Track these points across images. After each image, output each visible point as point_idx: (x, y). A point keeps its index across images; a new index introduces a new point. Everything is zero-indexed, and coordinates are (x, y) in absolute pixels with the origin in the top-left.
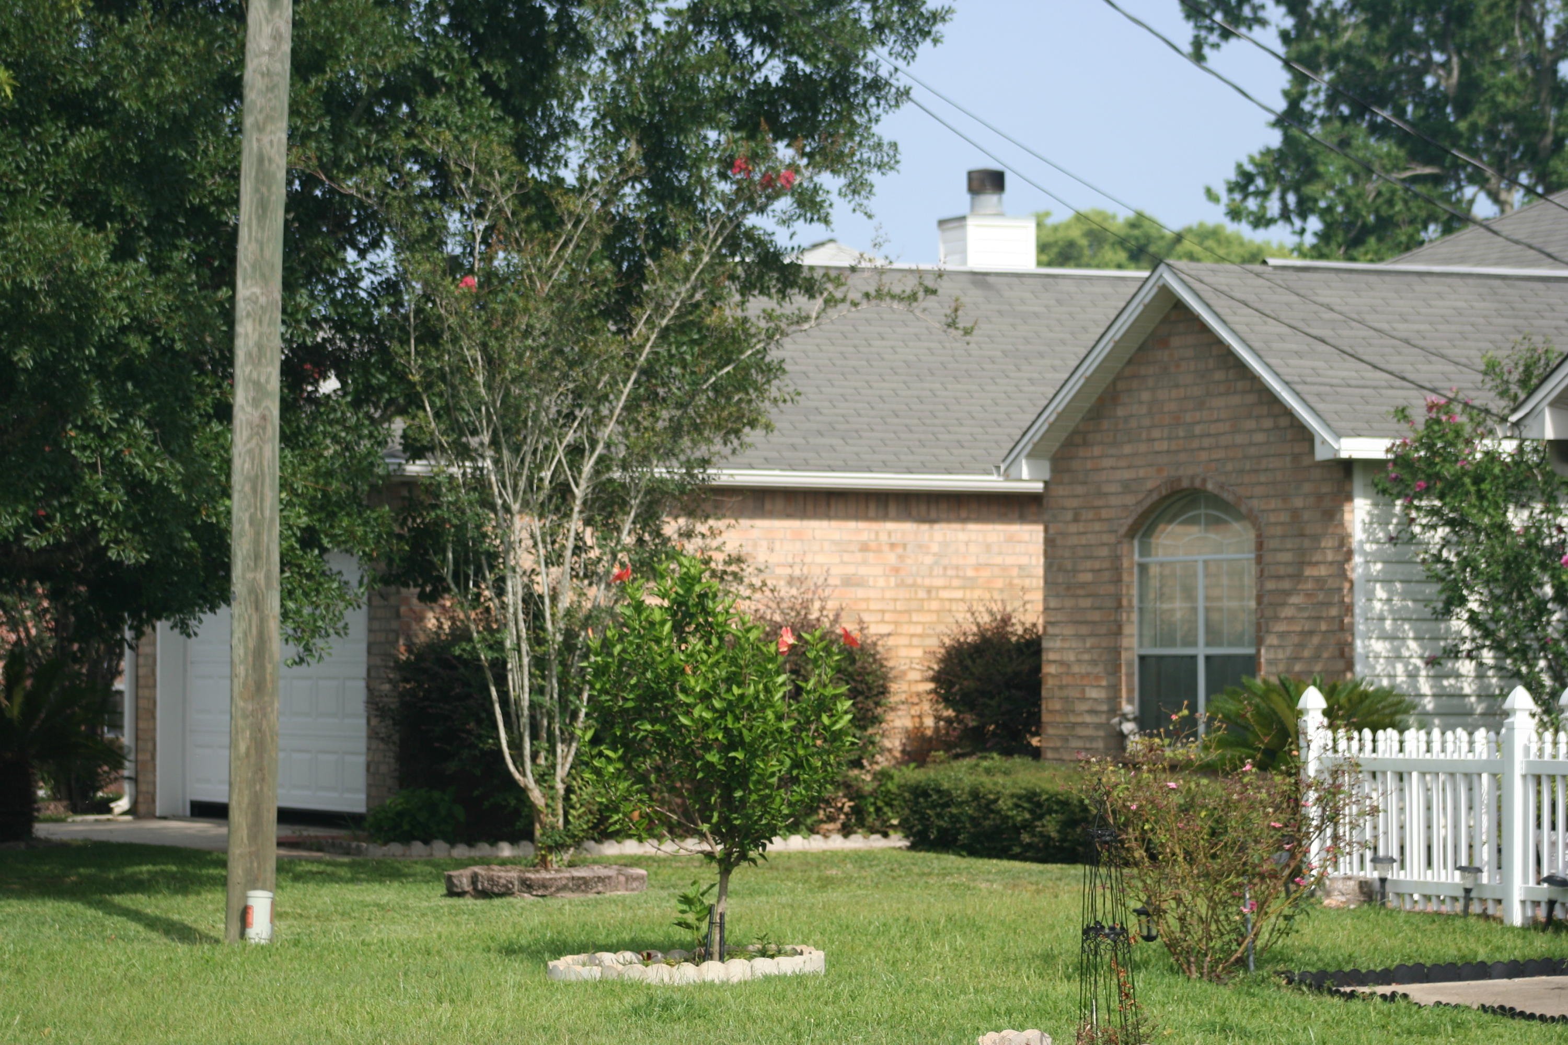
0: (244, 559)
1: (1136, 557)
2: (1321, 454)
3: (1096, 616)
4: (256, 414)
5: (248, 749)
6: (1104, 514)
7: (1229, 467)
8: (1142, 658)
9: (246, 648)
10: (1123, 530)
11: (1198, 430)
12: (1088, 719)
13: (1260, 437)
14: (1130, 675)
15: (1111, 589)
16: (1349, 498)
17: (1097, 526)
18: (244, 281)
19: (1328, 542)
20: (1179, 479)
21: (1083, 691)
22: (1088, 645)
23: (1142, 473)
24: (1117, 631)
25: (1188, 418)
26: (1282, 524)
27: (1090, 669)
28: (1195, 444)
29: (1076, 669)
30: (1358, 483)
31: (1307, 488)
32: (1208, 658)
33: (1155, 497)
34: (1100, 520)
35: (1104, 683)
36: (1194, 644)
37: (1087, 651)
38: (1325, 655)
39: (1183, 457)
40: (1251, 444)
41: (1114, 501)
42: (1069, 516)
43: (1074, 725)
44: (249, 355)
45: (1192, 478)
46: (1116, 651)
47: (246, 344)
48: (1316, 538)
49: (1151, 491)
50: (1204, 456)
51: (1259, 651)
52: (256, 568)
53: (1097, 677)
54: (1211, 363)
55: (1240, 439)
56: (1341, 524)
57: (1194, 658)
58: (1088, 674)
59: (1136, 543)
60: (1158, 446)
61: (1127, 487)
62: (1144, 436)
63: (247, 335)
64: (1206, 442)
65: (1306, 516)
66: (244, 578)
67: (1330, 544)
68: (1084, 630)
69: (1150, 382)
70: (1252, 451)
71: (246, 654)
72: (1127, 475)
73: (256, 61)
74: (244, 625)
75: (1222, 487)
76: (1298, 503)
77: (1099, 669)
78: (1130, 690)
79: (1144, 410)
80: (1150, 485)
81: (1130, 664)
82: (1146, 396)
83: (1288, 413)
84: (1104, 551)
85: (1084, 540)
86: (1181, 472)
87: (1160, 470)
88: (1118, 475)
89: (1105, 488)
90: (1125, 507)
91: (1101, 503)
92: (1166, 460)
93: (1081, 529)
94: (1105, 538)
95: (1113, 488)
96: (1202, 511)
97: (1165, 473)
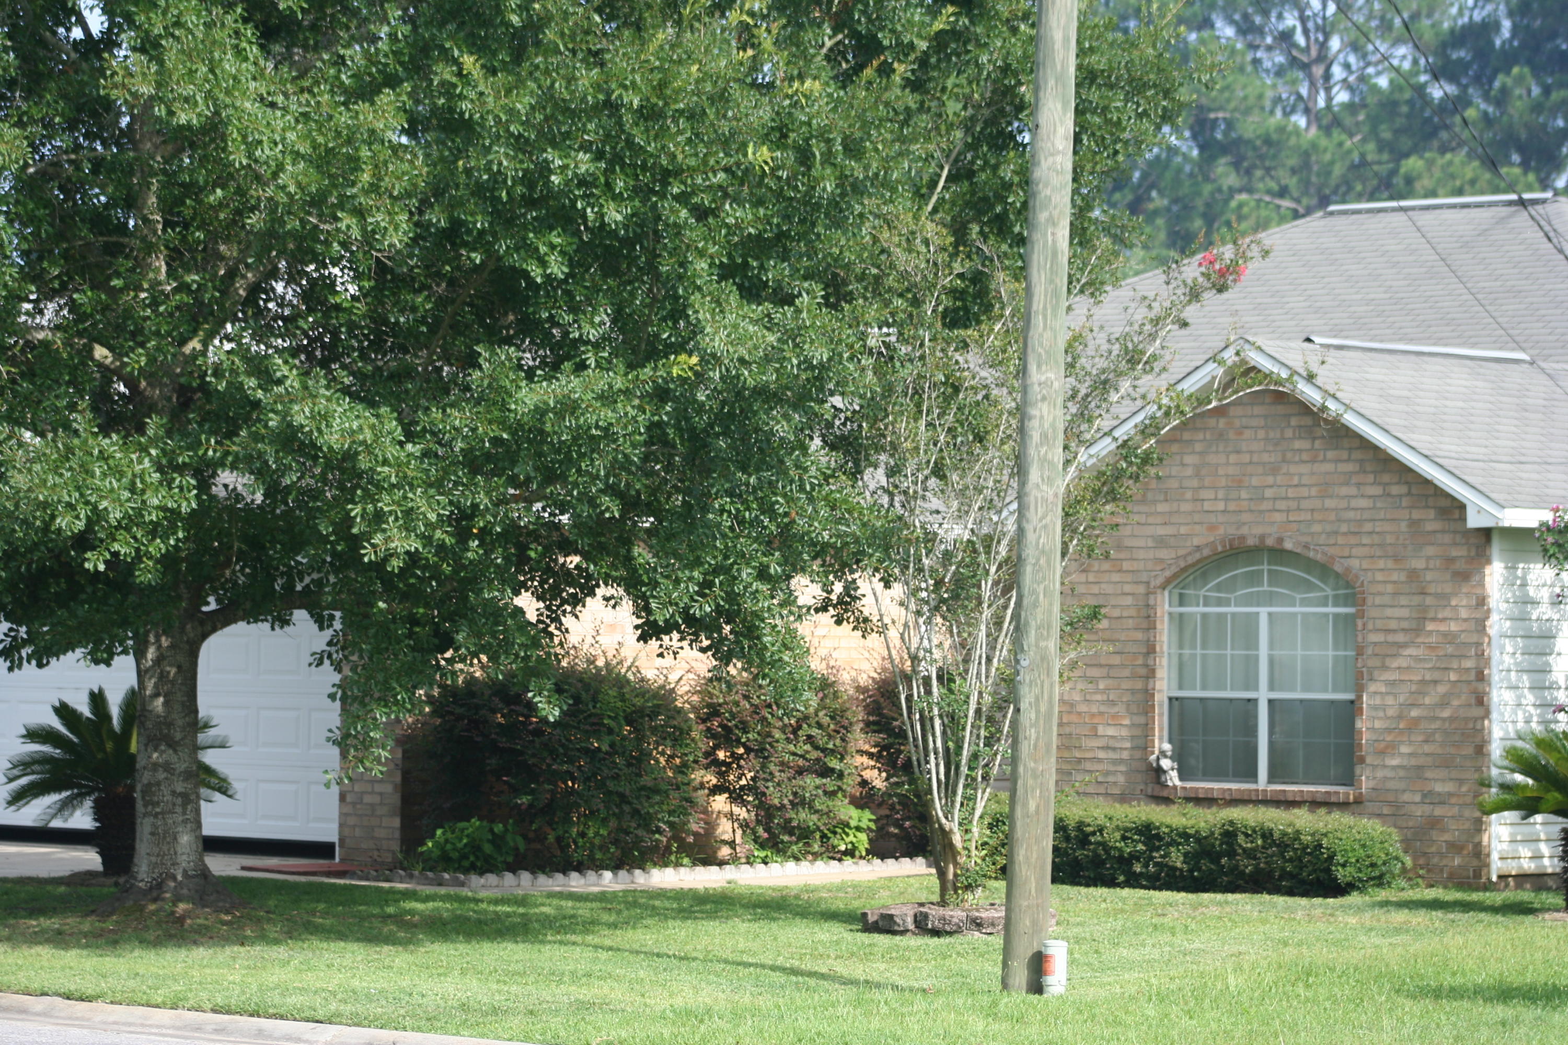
0: (1038, 628)
1: (1167, 606)
2: (1474, 521)
3: (1116, 660)
4: (1051, 493)
6: (1126, 566)
7: (1317, 528)
8: (1170, 699)
9: (1038, 712)
10: (1160, 581)
11: (1269, 493)
12: (1101, 755)
13: (1363, 503)
14: (1161, 715)
15: (1139, 635)
16: (1489, 561)
17: (1116, 577)
18: (1039, 366)
19: (1462, 603)
20: (1243, 538)
21: (1095, 728)
22: (1101, 686)
23: (1183, 530)
24: (1151, 673)
25: (1255, 481)
26: (1395, 582)
27: (1103, 709)
28: (1266, 505)
29: (1083, 708)
30: (1496, 548)
31: (1430, 551)
32: (1270, 702)
33: (1206, 552)
34: (1120, 571)
35: (1127, 722)
36: (1256, 688)
37: (1097, 691)
38: (1455, 703)
39: (1245, 517)
40: (1348, 509)
41: (1141, 554)
43: (1079, 761)
44: (1044, 436)
45: (1262, 538)
46: (1148, 695)
47: (1041, 425)
48: (1444, 598)
49: (1198, 548)
50: (1278, 517)
51: (1360, 697)
52: (1047, 638)
53: (1115, 716)
54: (1289, 433)
55: (1329, 503)
56: (1481, 584)
57: (1253, 702)
58: (1101, 714)
59: (1166, 593)
60: (1207, 506)
61: (1161, 542)
62: (1189, 495)
63: (1042, 417)
64: (1281, 505)
65: (1429, 576)
66: (1037, 646)
67: (1464, 602)
68: (1094, 672)
69: (1198, 447)
70: (1351, 515)
71: (1037, 718)
72: (1161, 531)
73: (1050, 160)
74: (1037, 690)
75: (1306, 547)
76: (1419, 564)
77: (1120, 709)
78: (1161, 730)
79: (1189, 472)
80: (1196, 541)
81: (1161, 706)
82: (1188, 459)
83: (1427, 482)
84: (1129, 601)
85: (1095, 589)
86: (1245, 530)
87: (1212, 528)
88: (1150, 530)
89: (1128, 542)
90: (1162, 560)
91: (1122, 555)
92: (1221, 518)
93: (1091, 579)
94: (1127, 588)
95: (1141, 543)
96: (1265, 567)
97: (1221, 531)
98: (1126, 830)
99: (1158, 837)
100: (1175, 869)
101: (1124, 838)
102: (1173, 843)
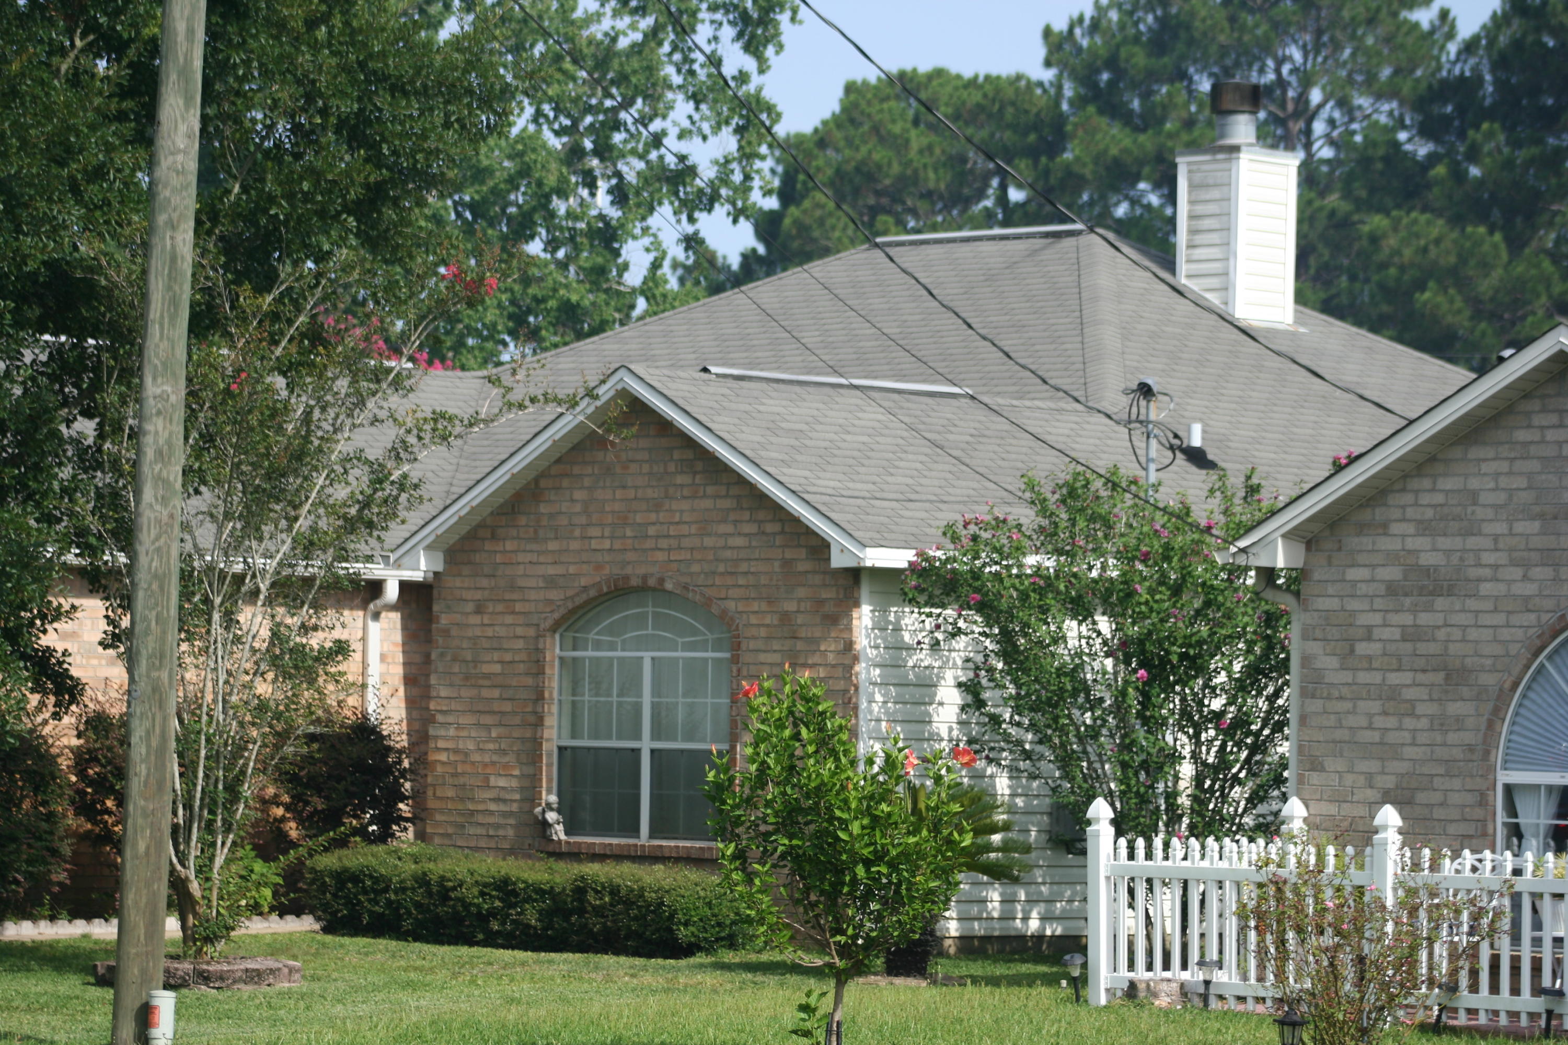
0: (149, 657)
1: (557, 651)
2: (838, 561)
3: (507, 707)
4: (165, 513)
5: (148, 848)
6: (518, 607)
7: (695, 568)
8: (561, 749)
9: (149, 746)
10: (549, 623)
11: (652, 531)
12: (493, 807)
13: (739, 541)
14: (549, 765)
15: (530, 681)
16: (857, 604)
17: (509, 619)
18: (154, 379)
19: (830, 647)
20: (627, 578)
21: (487, 780)
22: (494, 735)
23: (572, 569)
24: (539, 721)
25: (639, 518)
26: (768, 626)
27: (495, 758)
28: (649, 544)
29: (476, 757)
30: (865, 591)
31: (801, 592)
32: (653, 751)
33: (593, 593)
34: (513, 613)
35: (516, 772)
36: (638, 736)
37: (491, 740)
39: (630, 556)
40: (725, 547)
41: (533, 595)
42: (470, 607)
43: (472, 813)
44: (159, 453)
45: (645, 578)
46: (537, 743)
47: (156, 442)
48: (814, 642)
49: (585, 589)
50: (661, 556)
51: (733, 748)
52: (160, 668)
53: (506, 766)
54: (672, 467)
55: (708, 542)
56: (849, 629)
57: (636, 752)
58: (493, 763)
59: (557, 636)
60: (594, 544)
61: (551, 582)
62: (577, 533)
63: (157, 433)
64: (664, 543)
65: (800, 620)
66: (148, 676)
67: (832, 648)
68: (487, 720)
69: (587, 482)
70: (728, 554)
71: (148, 753)
72: (551, 570)
74: (147, 724)
75: (686, 588)
76: (791, 606)
77: (510, 758)
78: (549, 781)
79: (578, 508)
80: (583, 582)
81: (550, 755)
82: (578, 495)
83: (796, 521)
84: (520, 644)
85: (489, 632)
86: (629, 570)
87: (599, 567)
88: (540, 570)
89: (521, 583)
90: (550, 602)
91: (515, 596)
92: (607, 558)
93: (486, 621)
94: (520, 631)
95: (532, 583)
96: (650, 609)
97: (607, 571)
98: (486, 885)
99: (515, 893)
100: (528, 926)
101: (482, 894)
102: (530, 899)
